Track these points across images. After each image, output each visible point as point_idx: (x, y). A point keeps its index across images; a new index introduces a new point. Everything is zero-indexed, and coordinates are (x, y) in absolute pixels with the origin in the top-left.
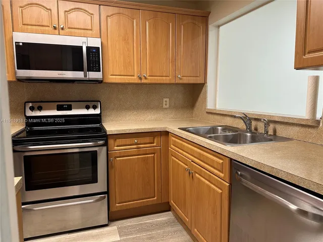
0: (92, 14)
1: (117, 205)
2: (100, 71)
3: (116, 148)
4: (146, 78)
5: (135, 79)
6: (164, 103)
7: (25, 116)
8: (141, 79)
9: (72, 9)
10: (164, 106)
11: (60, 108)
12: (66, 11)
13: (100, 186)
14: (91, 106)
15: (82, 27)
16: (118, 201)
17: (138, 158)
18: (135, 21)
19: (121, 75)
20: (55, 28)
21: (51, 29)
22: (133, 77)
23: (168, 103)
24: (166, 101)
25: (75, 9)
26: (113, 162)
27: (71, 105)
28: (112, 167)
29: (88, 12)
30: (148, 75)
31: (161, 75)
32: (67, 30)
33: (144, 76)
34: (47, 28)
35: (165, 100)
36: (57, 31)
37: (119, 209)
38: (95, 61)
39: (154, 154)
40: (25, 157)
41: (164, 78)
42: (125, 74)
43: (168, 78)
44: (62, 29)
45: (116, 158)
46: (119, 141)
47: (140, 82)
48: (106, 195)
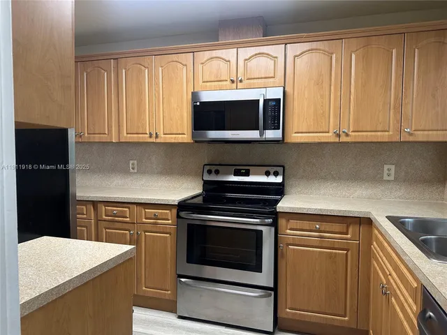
0: (276, 58)
1: (288, 310)
2: (279, 129)
3: (288, 231)
4: (347, 135)
5: (329, 137)
6: (386, 172)
7: (203, 180)
8: (339, 136)
9: (253, 56)
10: (386, 177)
11: (237, 173)
12: (246, 60)
13: (264, 277)
14: (272, 172)
15: (263, 76)
16: (289, 304)
17: (320, 252)
18: (334, 56)
19: (309, 133)
20: (233, 81)
21: (229, 83)
22: (327, 134)
23: (393, 172)
24: (389, 170)
25: (256, 55)
26: (285, 250)
27: (249, 170)
28: (282, 256)
29: (271, 56)
30: (351, 130)
31: (375, 130)
32: (246, 82)
33: (343, 132)
34: (225, 83)
35: (386, 167)
36: (234, 85)
37: (290, 317)
38: (275, 116)
39: (347, 250)
40: (189, 225)
41: (379, 133)
42: (316, 130)
43: (387, 133)
44: (241, 81)
45: (288, 245)
46: (293, 223)
47: (337, 140)
48: (273, 293)
